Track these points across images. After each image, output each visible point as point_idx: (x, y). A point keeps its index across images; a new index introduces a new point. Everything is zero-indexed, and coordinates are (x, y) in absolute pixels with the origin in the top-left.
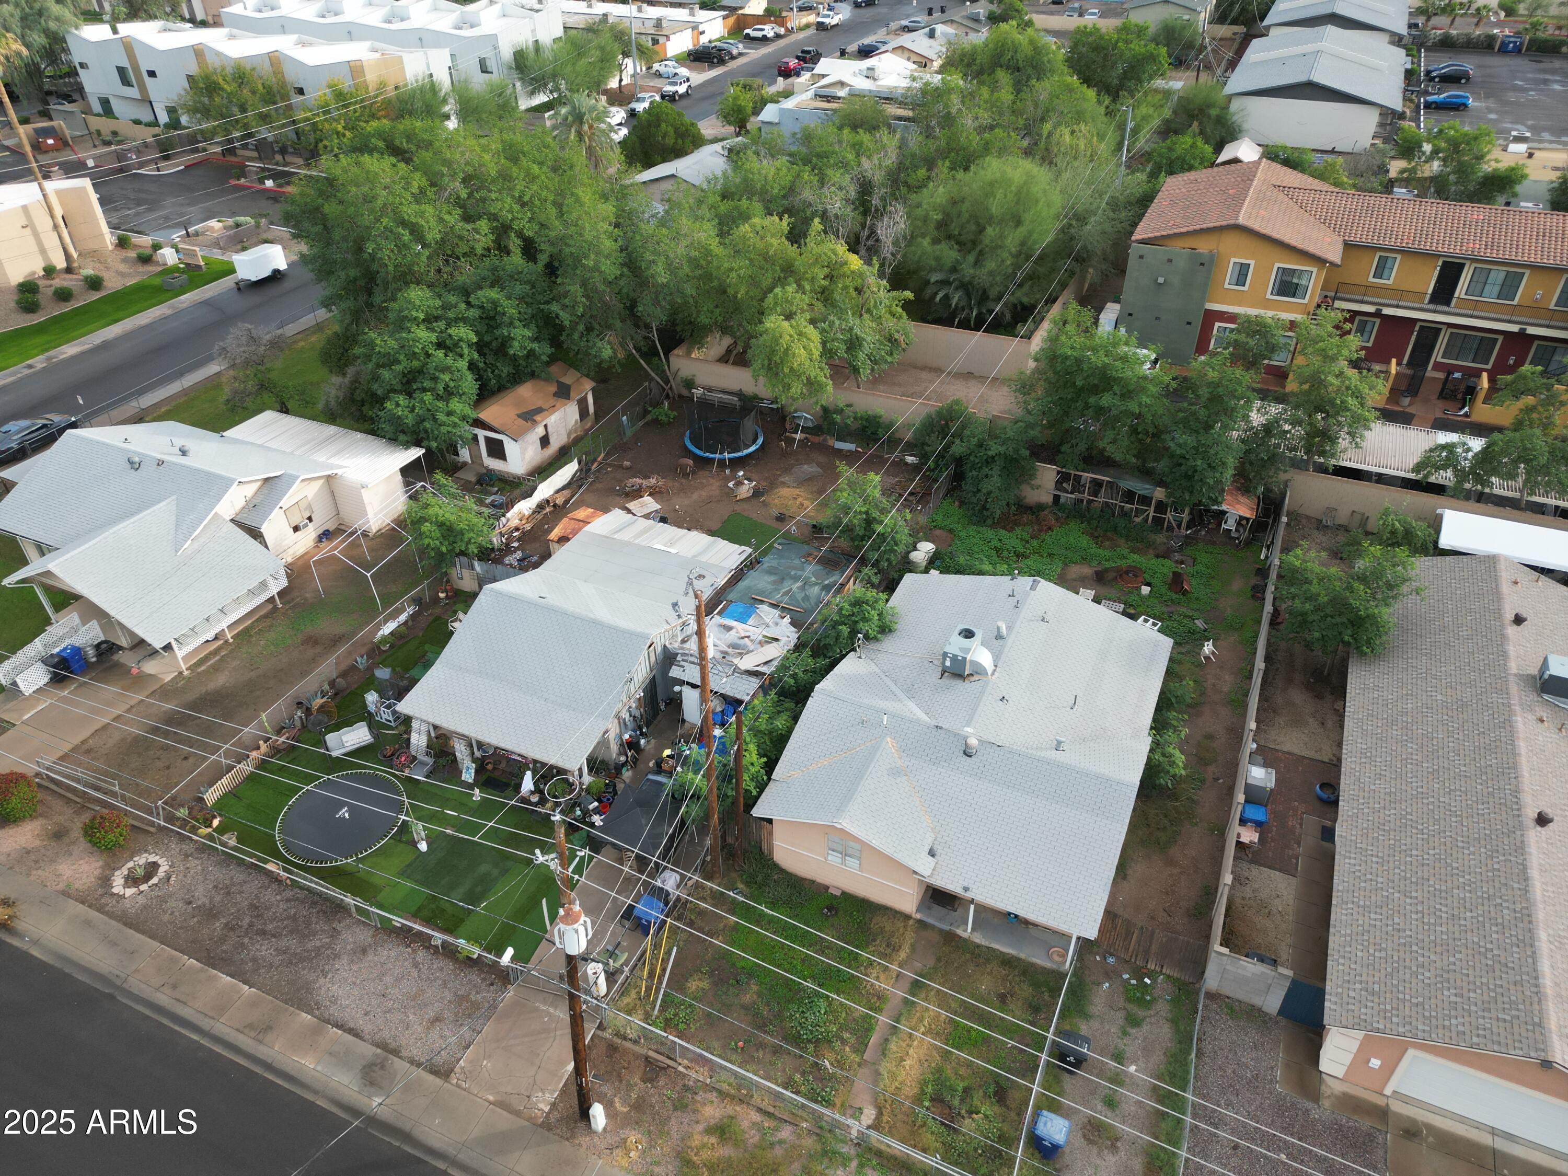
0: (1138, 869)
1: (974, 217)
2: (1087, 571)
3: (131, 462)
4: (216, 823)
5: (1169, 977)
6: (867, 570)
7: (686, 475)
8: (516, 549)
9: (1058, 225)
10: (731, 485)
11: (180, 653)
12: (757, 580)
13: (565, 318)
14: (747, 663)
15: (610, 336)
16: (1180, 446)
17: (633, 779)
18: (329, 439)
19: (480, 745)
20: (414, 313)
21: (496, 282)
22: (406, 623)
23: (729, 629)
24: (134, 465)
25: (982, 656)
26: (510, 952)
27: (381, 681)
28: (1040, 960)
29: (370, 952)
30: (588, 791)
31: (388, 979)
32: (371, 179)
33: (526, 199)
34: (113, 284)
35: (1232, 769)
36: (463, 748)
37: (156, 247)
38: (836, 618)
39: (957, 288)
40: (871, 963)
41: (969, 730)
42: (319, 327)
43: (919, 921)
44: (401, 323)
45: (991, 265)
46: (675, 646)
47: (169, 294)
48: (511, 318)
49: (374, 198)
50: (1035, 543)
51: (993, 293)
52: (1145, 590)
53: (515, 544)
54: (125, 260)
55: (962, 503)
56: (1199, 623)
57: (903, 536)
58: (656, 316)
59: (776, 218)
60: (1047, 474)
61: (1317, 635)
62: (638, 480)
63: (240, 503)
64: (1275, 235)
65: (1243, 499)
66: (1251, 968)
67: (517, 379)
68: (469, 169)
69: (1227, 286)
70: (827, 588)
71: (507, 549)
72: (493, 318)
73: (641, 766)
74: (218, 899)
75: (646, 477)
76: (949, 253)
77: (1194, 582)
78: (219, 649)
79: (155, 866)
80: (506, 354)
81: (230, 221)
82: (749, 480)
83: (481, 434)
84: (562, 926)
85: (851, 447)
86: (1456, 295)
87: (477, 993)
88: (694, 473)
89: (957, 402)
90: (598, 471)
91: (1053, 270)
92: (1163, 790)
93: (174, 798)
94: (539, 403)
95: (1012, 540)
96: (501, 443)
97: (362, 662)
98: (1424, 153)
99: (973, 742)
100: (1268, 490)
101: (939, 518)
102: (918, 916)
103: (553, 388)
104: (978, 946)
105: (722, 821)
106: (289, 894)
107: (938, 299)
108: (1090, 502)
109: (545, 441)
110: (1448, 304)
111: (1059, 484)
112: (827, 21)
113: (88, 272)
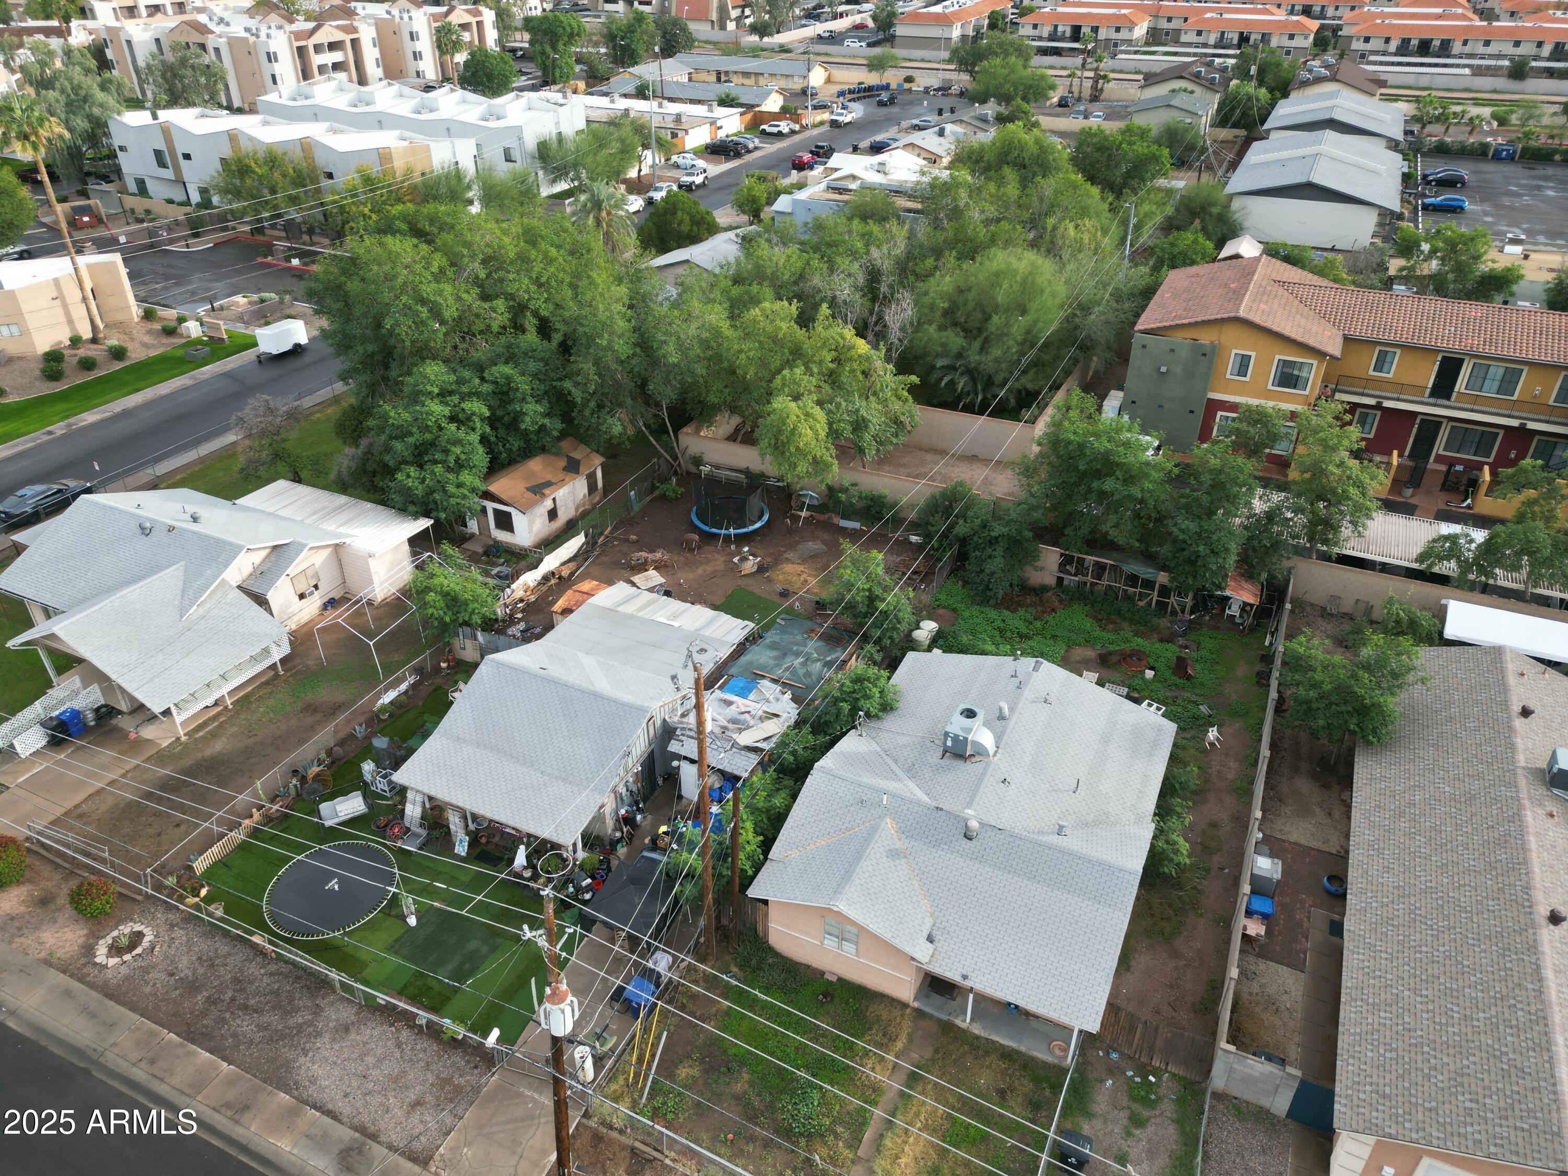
0: (1142, 961)
1: (980, 306)
2: (1090, 653)
3: (142, 527)
4: (204, 892)
5: (1174, 1075)
6: (869, 647)
7: (691, 550)
8: (520, 620)
9: (1062, 314)
10: (736, 560)
11: (179, 718)
12: (759, 655)
13: (577, 395)
14: (746, 738)
15: (620, 413)
16: (1183, 531)
17: (629, 856)
18: (338, 509)
19: (475, 817)
20: (429, 388)
21: (510, 358)
22: (406, 692)
23: (729, 703)
24: (145, 531)
25: (985, 737)
26: (496, 1033)
27: (378, 750)
28: (1041, 1054)
29: (353, 1030)
30: (581, 867)
31: (370, 1060)
32: (393, 258)
33: (543, 280)
34: (137, 354)
35: (1238, 859)
36: (457, 820)
37: (181, 320)
38: (837, 694)
39: (962, 374)
40: (867, 1053)
41: (969, 812)
42: (336, 400)
43: (917, 1010)
44: (416, 397)
45: (997, 352)
46: (674, 719)
47: (191, 366)
48: (524, 394)
49: (395, 276)
50: (1038, 624)
51: (998, 379)
52: (1149, 674)
53: (519, 616)
54: (149, 332)
55: (966, 583)
56: (1204, 709)
57: (906, 613)
58: (666, 394)
59: (786, 303)
60: (1051, 557)
61: (1322, 722)
62: (644, 554)
63: (247, 570)
64: (1276, 328)
65: (1246, 586)
66: (1258, 1067)
67: (527, 453)
68: (489, 251)
69: (1228, 376)
70: (829, 665)
71: (511, 620)
72: (506, 393)
73: (636, 842)
74: (201, 971)
75: (652, 551)
77: (1198, 667)
78: (219, 715)
79: (140, 935)
80: (517, 429)
81: (255, 297)
82: (755, 556)
83: (490, 506)
84: (547, 1005)
85: (856, 525)
86: (1456, 389)
87: (461, 1076)
88: (699, 548)
89: (961, 484)
90: (604, 544)
91: (1058, 358)
92: (1166, 878)
93: (163, 866)
94: (549, 477)
95: (1015, 621)
96: (508, 515)
97: (360, 731)
98: (1422, 252)
99: (973, 824)
100: (1271, 577)
101: (943, 597)
102: (916, 1005)
103: (563, 463)
104: (978, 1038)
105: (717, 901)
106: (273, 968)
107: (943, 384)
108: (1093, 584)
110: (1448, 397)
111: (1062, 567)
112: (840, 119)
113: (113, 342)
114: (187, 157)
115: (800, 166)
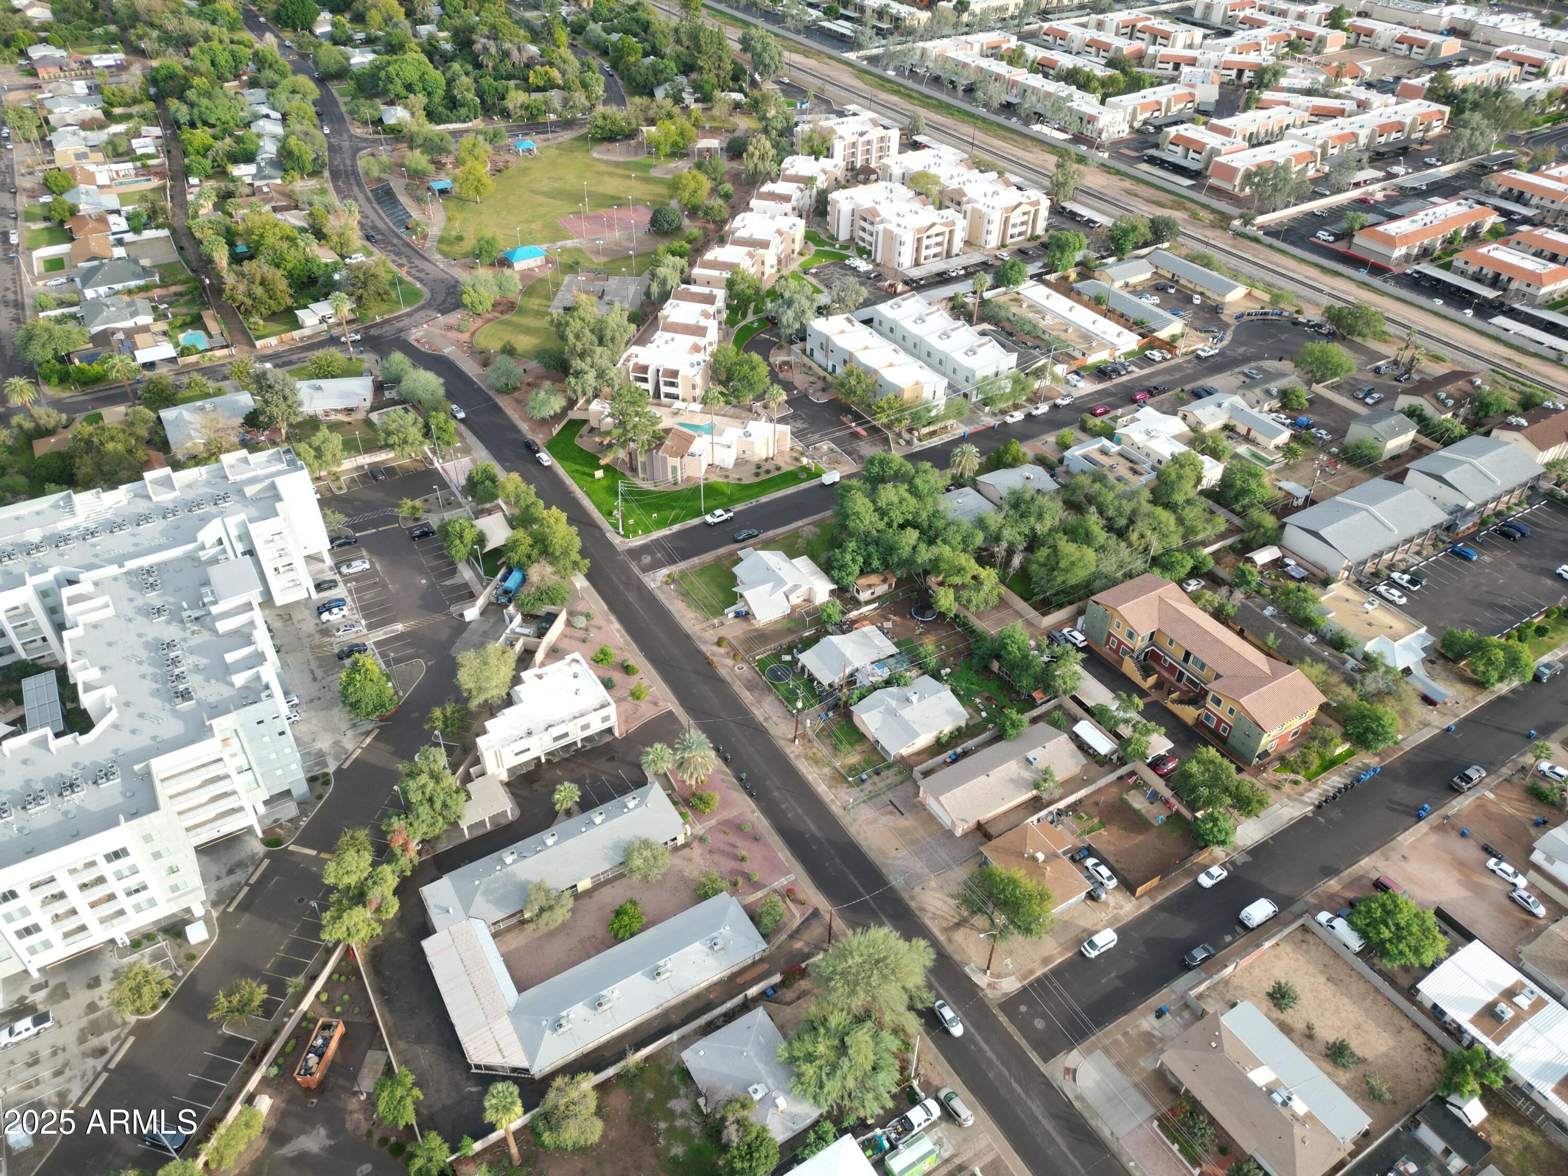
1: (1058, 563)
2: (986, 694)
3: (767, 567)
4: (756, 664)
7: (906, 619)
8: (845, 626)
10: (914, 628)
11: (761, 622)
17: (836, 692)
18: (816, 573)
19: (810, 671)
22: (811, 634)
23: (876, 668)
24: (771, 568)
25: (915, 700)
27: (800, 646)
28: (886, 758)
29: (773, 699)
30: (827, 691)
31: (774, 706)
34: (785, 470)
36: (807, 670)
37: (803, 455)
40: (858, 743)
41: (899, 712)
44: (844, 550)
46: (863, 668)
47: (799, 481)
50: (980, 682)
52: (994, 706)
53: (848, 623)
54: (790, 458)
55: (969, 662)
60: (996, 664)
62: (889, 616)
65: (1042, 695)
67: (871, 574)
69: (1114, 627)
70: (906, 669)
71: (845, 623)
73: (839, 690)
74: (752, 678)
75: (895, 616)
76: (1042, 572)
78: (769, 624)
79: (743, 667)
81: (831, 447)
82: (922, 629)
83: (855, 586)
85: (960, 630)
88: (909, 619)
90: (883, 608)
91: (1075, 593)
93: (750, 655)
94: (877, 581)
95: (975, 678)
96: (861, 590)
97: (797, 640)
103: (881, 578)
105: (846, 707)
106: (764, 683)
108: (1005, 677)
109: (874, 593)
113: (778, 462)
114: (832, 351)
115: (1131, 401)
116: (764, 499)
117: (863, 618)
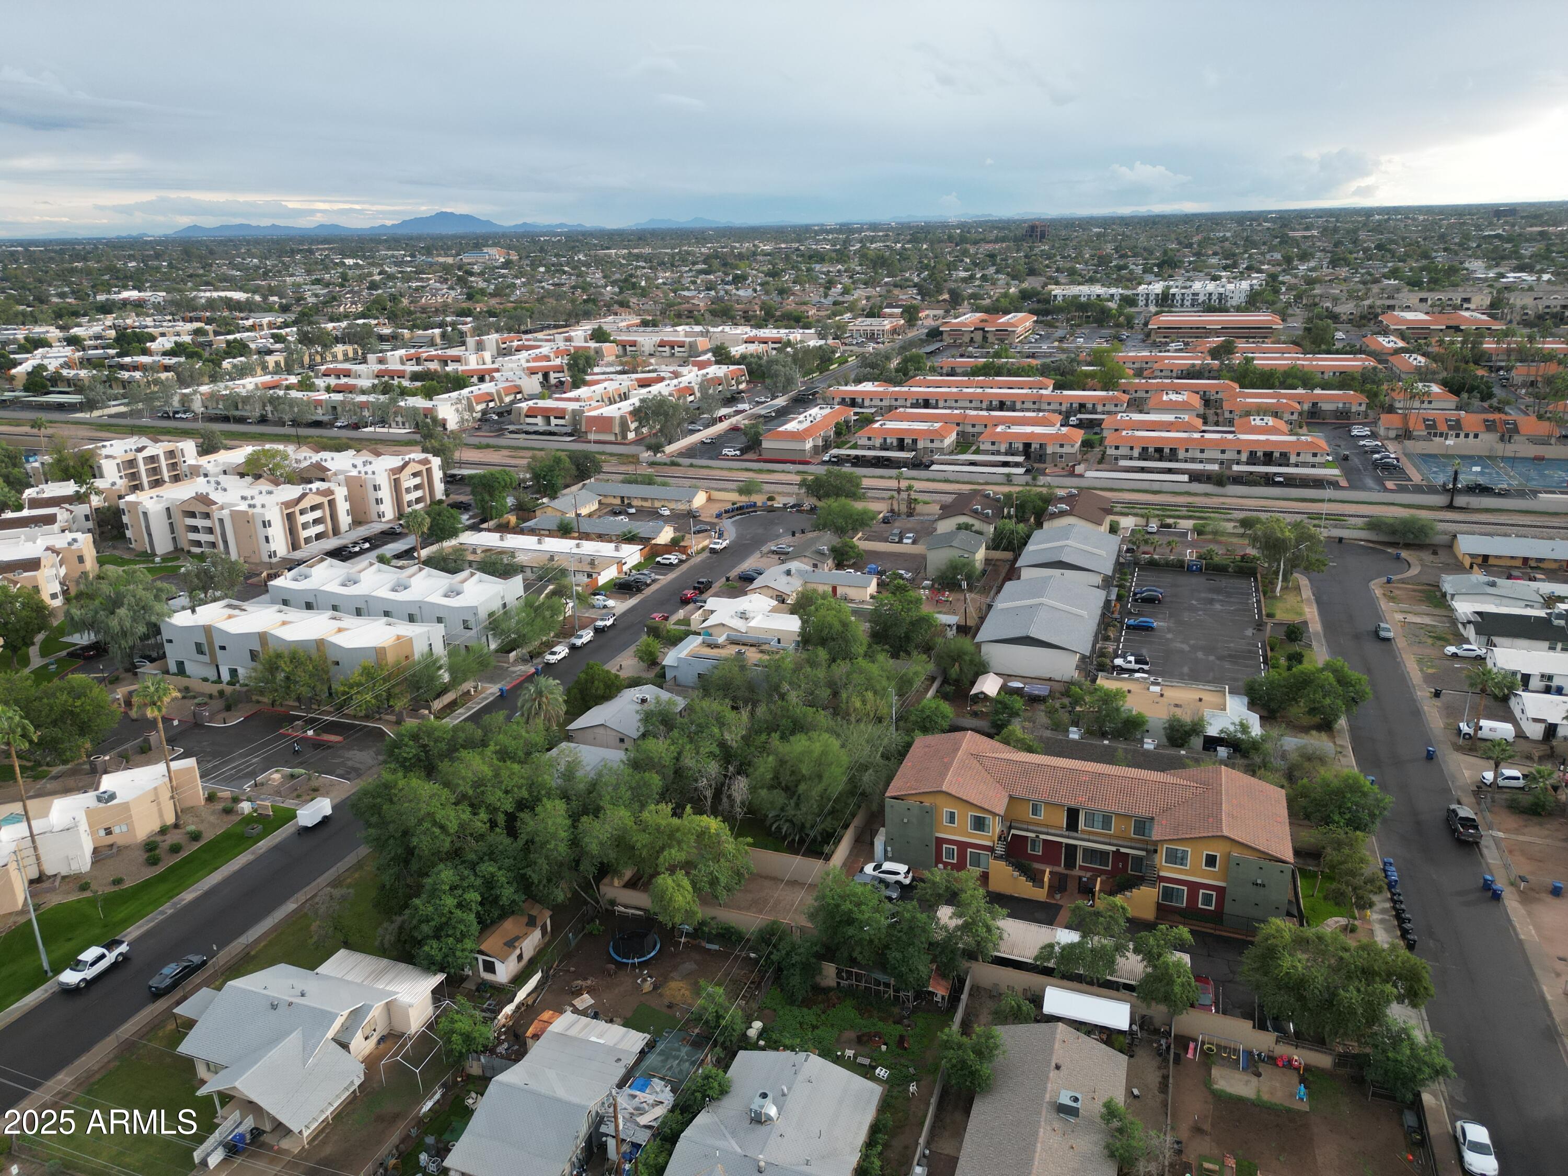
1: (794, 773)
2: (851, 1035)
3: (272, 1005)
6: (718, 1049)
7: (610, 975)
8: (504, 1040)
10: (639, 982)
11: (304, 1134)
12: (652, 1059)
13: (535, 878)
14: (644, 1120)
15: (563, 884)
18: (384, 971)
20: (443, 886)
21: (491, 855)
22: (438, 1102)
23: (635, 1096)
24: (274, 1007)
25: (772, 1109)
27: (429, 1146)
33: (509, 789)
34: (209, 835)
37: (236, 800)
38: (696, 1086)
39: (785, 821)
41: (761, 1156)
42: (359, 865)
44: (434, 893)
45: (805, 807)
46: (602, 1112)
47: (250, 842)
48: (502, 881)
49: (419, 809)
50: (823, 1017)
51: (808, 825)
52: (884, 1048)
53: (503, 1038)
54: (213, 813)
55: (782, 990)
56: (911, 1070)
57: (741, 1022)
58: (591, 866)
60: (830, 969)
62: (579, 982)
63: (339, 1028)
64: (965, 797)
65: (944, 983)
67: (503, 917)
69: (944, 824)
70: (693, 1064)
71: (498, 1041)
72: (491, 884)
75: (585, 979)
76: (779, 797)
77: (912, 1041)
78: (325, 1129)
80: (497, 904)
81: (286, 772)
82: (651, 977)
83: (481, 958)
85: (716, 947)
86: (1079, 829)
88: (616, 973)
90: (554, 976)
91: (847, 805)
94: (517, 933)
95: (809, 1015)
96: (493, 963)
97: (414, 1132)
99: (763, 1163)
100: (954, 977)
101: (768, 1001)
103: (525, 920)
107: (772, 830)
108: (856, 987)
109: (520, 957)
110: (1076, 831)
111: (839, 975)
112: (717, 547)
113: (192, 828)
114: (223, 648)
115: (685, 602)
116: (188, 896)
117: (528, 1011)
